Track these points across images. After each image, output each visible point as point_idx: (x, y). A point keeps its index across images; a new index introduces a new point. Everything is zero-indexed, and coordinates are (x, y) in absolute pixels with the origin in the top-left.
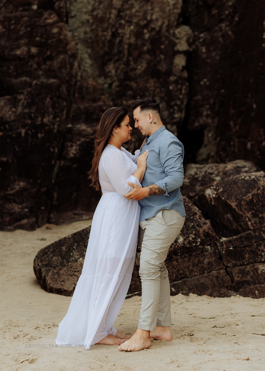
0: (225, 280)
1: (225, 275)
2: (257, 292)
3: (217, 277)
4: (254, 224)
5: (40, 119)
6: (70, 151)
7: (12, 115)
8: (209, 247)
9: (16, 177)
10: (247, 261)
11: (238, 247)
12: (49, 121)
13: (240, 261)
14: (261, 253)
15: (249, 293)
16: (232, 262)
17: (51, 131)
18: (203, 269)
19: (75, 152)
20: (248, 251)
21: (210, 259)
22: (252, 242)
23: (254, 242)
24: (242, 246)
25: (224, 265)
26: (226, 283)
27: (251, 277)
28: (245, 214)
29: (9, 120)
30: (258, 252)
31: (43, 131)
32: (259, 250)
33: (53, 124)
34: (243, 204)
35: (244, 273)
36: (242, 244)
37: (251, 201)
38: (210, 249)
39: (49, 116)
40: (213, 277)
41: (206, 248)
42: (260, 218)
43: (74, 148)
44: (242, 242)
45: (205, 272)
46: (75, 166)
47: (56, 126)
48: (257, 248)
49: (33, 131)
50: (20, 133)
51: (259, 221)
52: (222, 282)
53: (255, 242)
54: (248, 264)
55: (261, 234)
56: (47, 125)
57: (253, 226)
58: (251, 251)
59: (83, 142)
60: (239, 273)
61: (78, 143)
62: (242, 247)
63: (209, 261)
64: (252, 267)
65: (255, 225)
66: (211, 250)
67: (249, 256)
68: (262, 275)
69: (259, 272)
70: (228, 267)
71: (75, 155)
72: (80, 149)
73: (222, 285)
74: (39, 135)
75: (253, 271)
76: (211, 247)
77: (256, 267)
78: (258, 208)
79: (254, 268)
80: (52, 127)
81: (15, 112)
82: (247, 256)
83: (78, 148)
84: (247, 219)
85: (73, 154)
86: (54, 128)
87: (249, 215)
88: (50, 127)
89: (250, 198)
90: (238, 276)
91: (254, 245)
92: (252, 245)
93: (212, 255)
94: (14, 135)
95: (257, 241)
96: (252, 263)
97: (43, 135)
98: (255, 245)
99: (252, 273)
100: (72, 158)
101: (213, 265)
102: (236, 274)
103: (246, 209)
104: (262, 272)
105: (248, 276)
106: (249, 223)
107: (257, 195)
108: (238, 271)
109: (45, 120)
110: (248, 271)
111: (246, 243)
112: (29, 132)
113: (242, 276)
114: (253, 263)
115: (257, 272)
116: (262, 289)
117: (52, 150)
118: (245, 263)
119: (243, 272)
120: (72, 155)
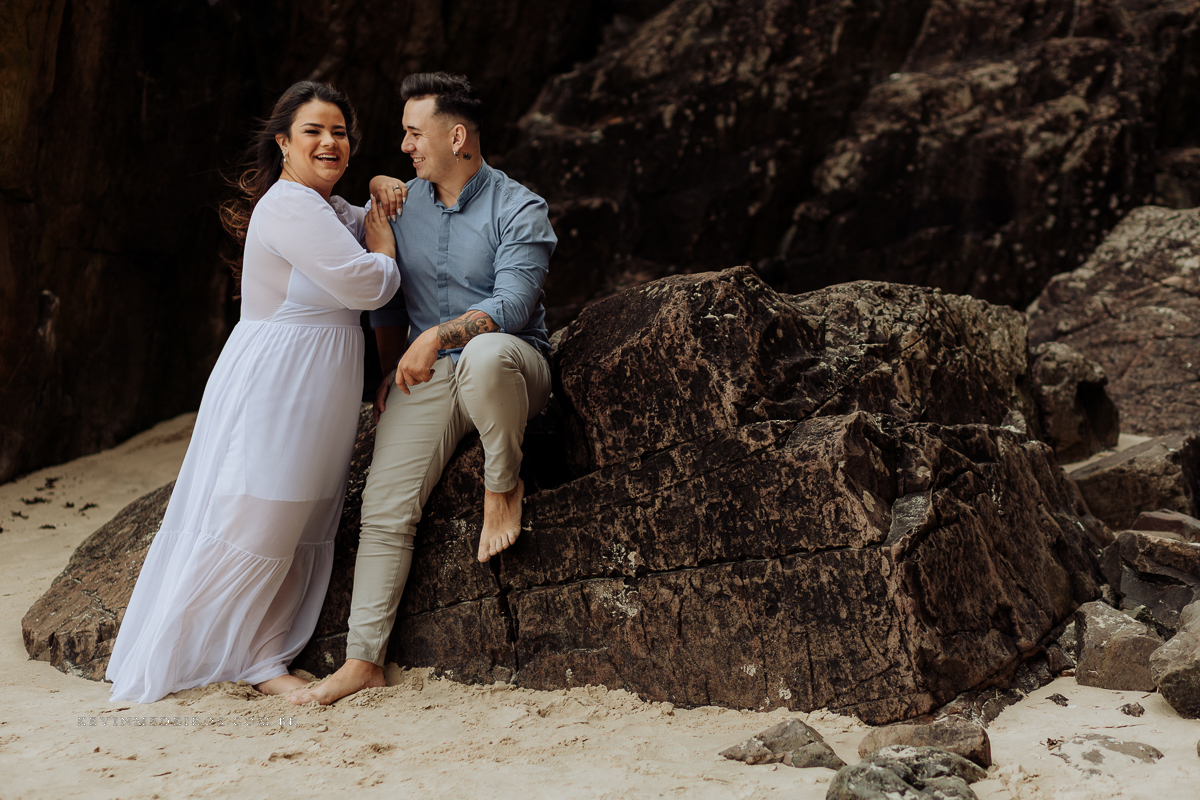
0: (489, 631)
1: (494, 616)
2: (569, 672)
3: (469, 622)
4: (610, 448)
5: (728, 66)
6: (829, 170)
7: (657, 59)
8: (463, 523)
9: (629, 257)
10: (567, 570)
11: (551, 526)
12: (753, 71)
13: (545, 571)
14: (611, 545)
15: (547, 674)
16: (522, 573)
17: (762, 105)
18: (432, 593)
19: (844, 173)
20: (574, 539)
21: (461, 561)
22: (591, 508)
23: (597, 509)
24: (561, 520)
25: (498, 582)
26: (491, 641)
27: (568, 623)
28: (592, 414)
29: (643, 75)
30: (603, 542)
31: (733, 106)
32: (607, 537)
33: (771, 81)
34: (592, 383)
35: (548, 609)
36: (560, 516)
37: (619, 369)
38: (464, 530)
39: (755, 53)
40: (456, 622)
41: (453, 525)
42: (632, 430)
43: (845, 158)
44: (562, 508)
45: (440, 603)
46: (842, 220)
47: (781, 88)
48: (602, 528)
49: (702, 107)
50: (660, 118)
51: (627, 441)
52: (481, 638)
53: (602, 509)
54: (567, 582)
55: (624, 482)
56: (747, 85)
57: (607, 457)
58: (583, 537)
59: (883, 135)
60: (535, 609)
61: (864, 139)
62: (561, 525)
63: (457, 569)
64: (574, 591)
65: (612, 453)
66: (467, 531)
67: (576, 556)
68: (600, 618)
69: (594, 607)
70: (509, 589)
71: (842, 180)
72: (862, 162)
73: (479, 647)
74: (720, 122)
75: (576, 603)
76: (468, 524)
77: (586, 591)
78: (636, 395)
79: (583, 594)
80: (765, 90)
81: (670, 47)
82: (570, 554)
83: (858, 157)
84: (595, 434)
85: (838, 178)
86: (772, 95)
87: (603, 418)
88: (758, 91)
89: (617, 360)
90: (530, 620)
91: (595, 520)
92: (591, 519)
93: (469, 551)
94: (639, 126)
95: (608, 506)
96: (580, 576)
97: (731, 120)
98: (599, 517)
99: (571, 612)
100: (835, 192)
101: (464, 582)
102: (525, 612)
103: (598, 400)
104: (600, 606)
105: (560, 621)
106: (598, 446)
107: (637, 351)
108: (534, 602)
109: (744, 68)
110: (564, 604)
111: (574, 513)
112: (688, 112)
113: (542, 621)
114: (584, 578)
115: (588, 609)
116: (586, 664)
117: (754, 169)
118: (561, 578)
119: (548, 606)
120: (834, 184)
